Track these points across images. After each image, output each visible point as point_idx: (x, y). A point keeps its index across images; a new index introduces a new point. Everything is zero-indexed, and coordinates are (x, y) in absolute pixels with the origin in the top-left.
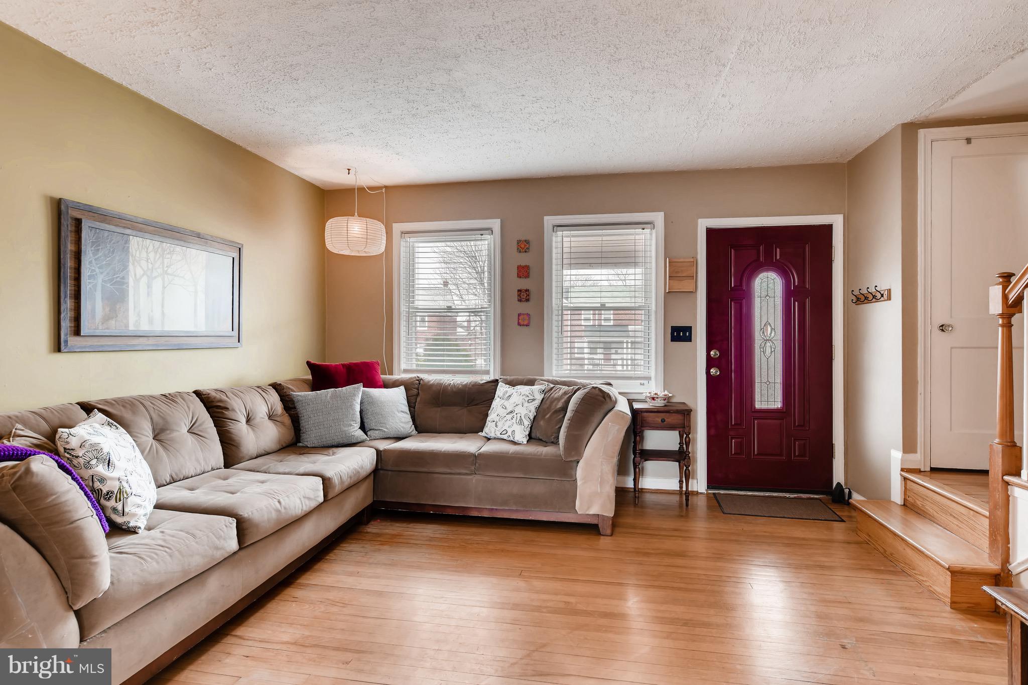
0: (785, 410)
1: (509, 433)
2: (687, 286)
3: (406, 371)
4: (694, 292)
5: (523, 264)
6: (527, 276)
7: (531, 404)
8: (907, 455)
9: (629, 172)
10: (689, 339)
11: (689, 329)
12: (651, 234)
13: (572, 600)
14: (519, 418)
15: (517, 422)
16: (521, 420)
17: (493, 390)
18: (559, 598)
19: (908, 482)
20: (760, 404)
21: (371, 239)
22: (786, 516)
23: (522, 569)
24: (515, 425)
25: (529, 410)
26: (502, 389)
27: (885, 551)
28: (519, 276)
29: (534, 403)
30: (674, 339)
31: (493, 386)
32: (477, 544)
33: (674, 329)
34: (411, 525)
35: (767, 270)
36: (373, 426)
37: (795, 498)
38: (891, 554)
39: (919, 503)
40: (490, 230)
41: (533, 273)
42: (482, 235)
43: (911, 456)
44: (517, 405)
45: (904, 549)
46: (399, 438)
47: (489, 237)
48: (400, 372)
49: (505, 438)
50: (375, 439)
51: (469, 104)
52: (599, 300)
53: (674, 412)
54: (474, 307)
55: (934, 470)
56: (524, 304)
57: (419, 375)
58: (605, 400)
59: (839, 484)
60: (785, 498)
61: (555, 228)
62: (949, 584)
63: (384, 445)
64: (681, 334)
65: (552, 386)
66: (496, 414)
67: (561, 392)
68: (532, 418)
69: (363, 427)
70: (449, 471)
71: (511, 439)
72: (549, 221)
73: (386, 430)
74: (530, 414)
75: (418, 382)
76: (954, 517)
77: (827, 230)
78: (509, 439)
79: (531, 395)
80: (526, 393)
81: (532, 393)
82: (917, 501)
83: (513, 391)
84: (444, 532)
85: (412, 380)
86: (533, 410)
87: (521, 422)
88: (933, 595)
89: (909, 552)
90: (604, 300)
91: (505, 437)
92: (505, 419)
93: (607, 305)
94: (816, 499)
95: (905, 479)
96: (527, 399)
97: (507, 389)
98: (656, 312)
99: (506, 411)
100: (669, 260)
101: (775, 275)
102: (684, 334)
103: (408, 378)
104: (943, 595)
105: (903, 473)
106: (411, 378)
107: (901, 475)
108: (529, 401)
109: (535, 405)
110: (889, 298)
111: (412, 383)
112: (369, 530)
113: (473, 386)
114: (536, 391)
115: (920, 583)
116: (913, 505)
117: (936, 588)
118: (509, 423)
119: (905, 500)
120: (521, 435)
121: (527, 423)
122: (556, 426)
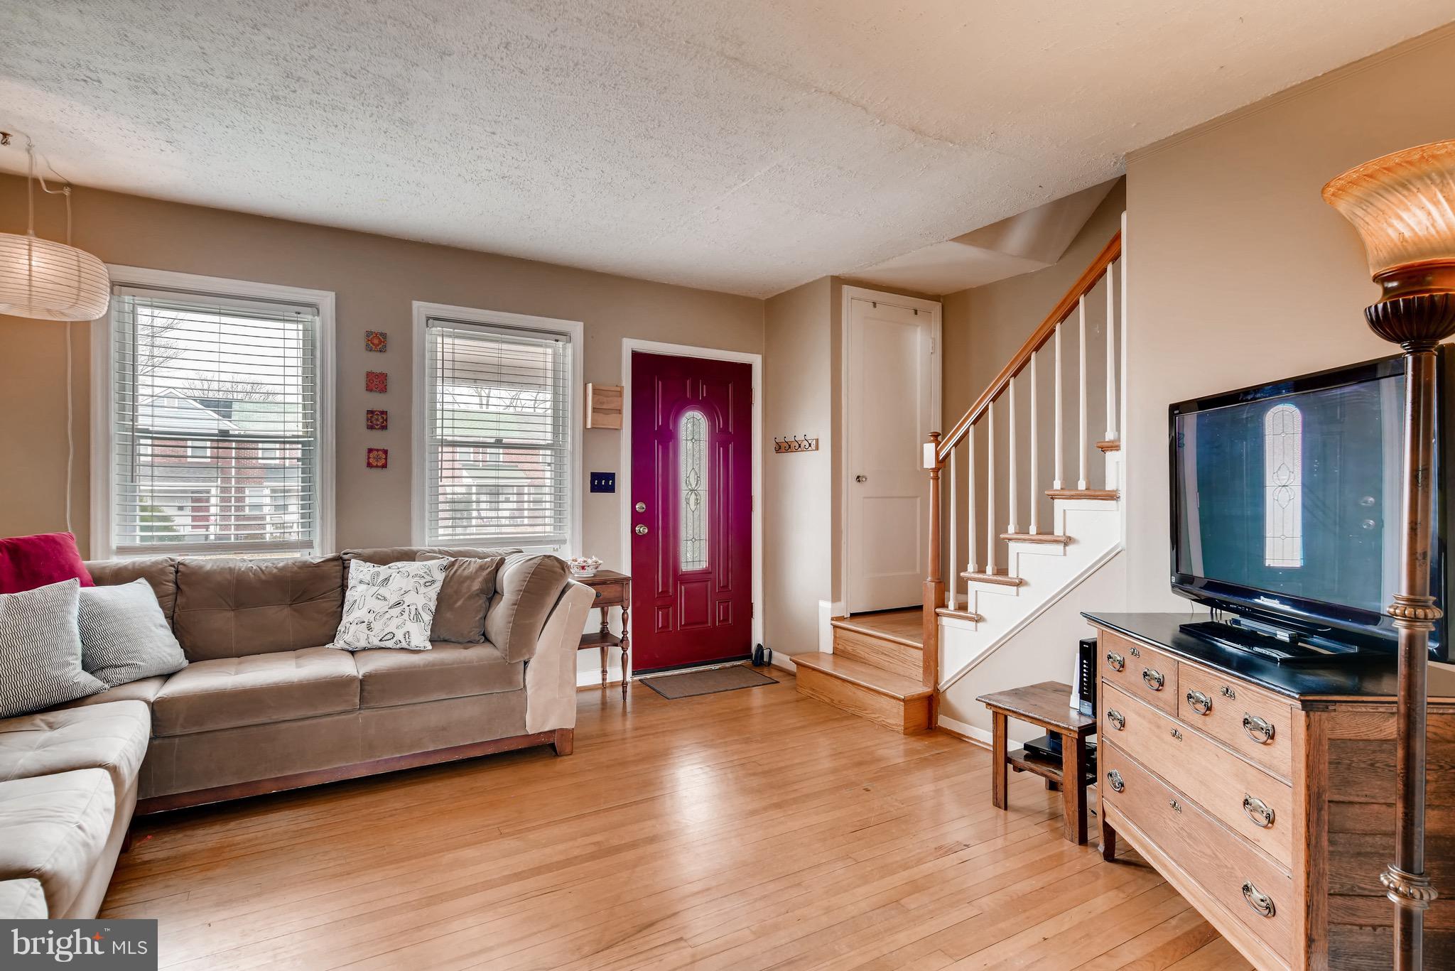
0: (710, 570)
1: (399, 636)
2: (609, 421)
3: (122, 550)
4: (618, 430)
5: (377, 370)
6: (383, 390)
7: (430, 588)
8: (835, 604)
9: (540, 260)
10: (611, 489)
11: (611, 476)
12: (564, 348)
13: (598, 838)
14: (413, 612)
15: (412, 619)
16: (417, 614)
17: (337, 572)
18: (580, 841)
19: (838, 630)
20: (686, 567)
21: (88, 291)
22: (728, 689)
23: (499, 826)
24: (408, 623)
25: (426, 599)
26: (359, 571)
27: (832, 700)
28: (369, 389)
29: (434, 586)
30: (595, 489)
31: (336, 566)
32: (391, 816)
33: (595, 476)
34: (232, 825)
35: (693, 409)
36: (110, 657)
37: (720, 669)
38: (840, 702)
39: (849, 648)
40: (314, 307)
41: (392, 384)
42: (299, 313)
43: (838, 604)
44: (406, 592)
45: (854, 693)
46: (166, 677)
47: (309, 318)
48: (108, 552)
49: (391, 647)
50: (121, 685)
51: (398, 115)
52: (494, 433)
53: (611, 583)
54: (281, 433)
55: (853, 615)
56: (377, 434)
57: (173, 556)
58: (565, 572)
59: (759, 645)
60: (710, 670)
61: (431, 321)
62: (902, 713)
63: (153, 691)
64: (602, 483)
65: (453, 559)
66: (365, 610)
67: (473, 568)
68: (433, 609)
69: (89, 665)
70: (311, 713)
71: (404, 645)
72: (421, 308)
73: (141, 663)
74: (429, 603)
75: (173, 569)
76: (886, 654)
77: (747, 369)
78: (398, 646)
79: (428, 575)
80: (419, 573)
81: (429, 572)
82: (847, 647)
83: (390, 571)
84: (312, 817)
85: (160, 566)
86: (434, 597)
87: (417, 617)
88: (885, 728)
89: (860, 694)
90: (502, 434)
91: (390, 644)
92: (387, 616)
93: (505, 441)
94: (739, 666)
95: (835, 627)
96: (422, 581)
97: (377, 569)
98: (573, 453)
99: (386, 603)
100: (593, 386)
101: (699, 414)
102: (607, 482)
103: (148, 563)
104: (896, 725)
105: (833, 622)
106: (156, 563)
107: (831, 624)
108: (427, 584)
109: (436, 590)
110: (817, 448)
111: (162, 572)
112: (147, 857)
113: (300, 568)
114: (435, 569)
115: (872, 721)
116: (843, 651)
117: (888, 721)
118: (395, 622)
119: (835, 648)
120: (420, 636)
121: (428, 618)
122: (475, 617)
